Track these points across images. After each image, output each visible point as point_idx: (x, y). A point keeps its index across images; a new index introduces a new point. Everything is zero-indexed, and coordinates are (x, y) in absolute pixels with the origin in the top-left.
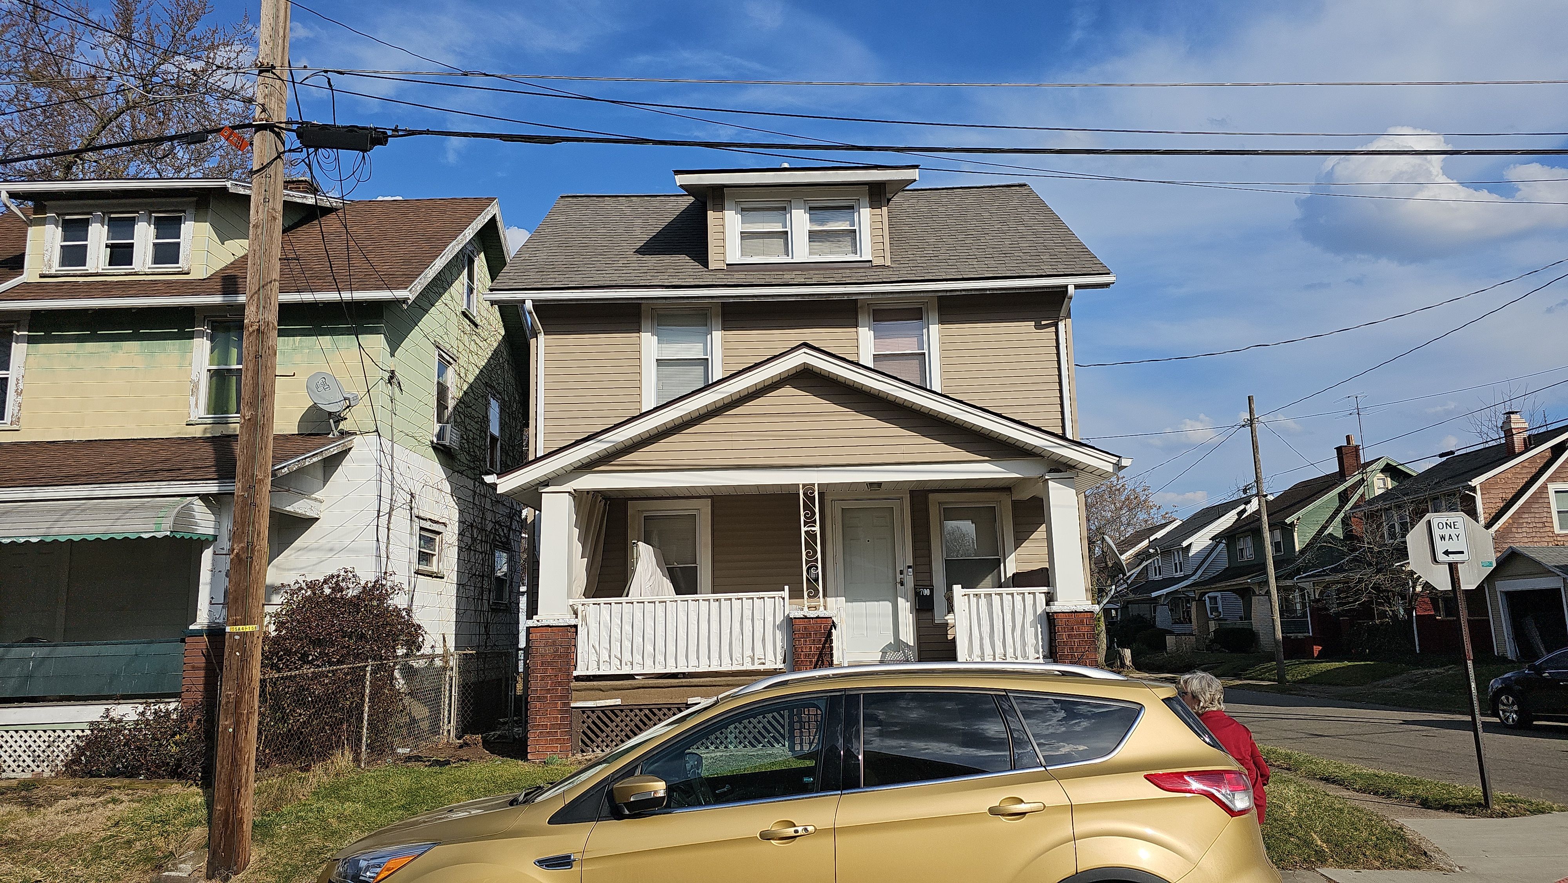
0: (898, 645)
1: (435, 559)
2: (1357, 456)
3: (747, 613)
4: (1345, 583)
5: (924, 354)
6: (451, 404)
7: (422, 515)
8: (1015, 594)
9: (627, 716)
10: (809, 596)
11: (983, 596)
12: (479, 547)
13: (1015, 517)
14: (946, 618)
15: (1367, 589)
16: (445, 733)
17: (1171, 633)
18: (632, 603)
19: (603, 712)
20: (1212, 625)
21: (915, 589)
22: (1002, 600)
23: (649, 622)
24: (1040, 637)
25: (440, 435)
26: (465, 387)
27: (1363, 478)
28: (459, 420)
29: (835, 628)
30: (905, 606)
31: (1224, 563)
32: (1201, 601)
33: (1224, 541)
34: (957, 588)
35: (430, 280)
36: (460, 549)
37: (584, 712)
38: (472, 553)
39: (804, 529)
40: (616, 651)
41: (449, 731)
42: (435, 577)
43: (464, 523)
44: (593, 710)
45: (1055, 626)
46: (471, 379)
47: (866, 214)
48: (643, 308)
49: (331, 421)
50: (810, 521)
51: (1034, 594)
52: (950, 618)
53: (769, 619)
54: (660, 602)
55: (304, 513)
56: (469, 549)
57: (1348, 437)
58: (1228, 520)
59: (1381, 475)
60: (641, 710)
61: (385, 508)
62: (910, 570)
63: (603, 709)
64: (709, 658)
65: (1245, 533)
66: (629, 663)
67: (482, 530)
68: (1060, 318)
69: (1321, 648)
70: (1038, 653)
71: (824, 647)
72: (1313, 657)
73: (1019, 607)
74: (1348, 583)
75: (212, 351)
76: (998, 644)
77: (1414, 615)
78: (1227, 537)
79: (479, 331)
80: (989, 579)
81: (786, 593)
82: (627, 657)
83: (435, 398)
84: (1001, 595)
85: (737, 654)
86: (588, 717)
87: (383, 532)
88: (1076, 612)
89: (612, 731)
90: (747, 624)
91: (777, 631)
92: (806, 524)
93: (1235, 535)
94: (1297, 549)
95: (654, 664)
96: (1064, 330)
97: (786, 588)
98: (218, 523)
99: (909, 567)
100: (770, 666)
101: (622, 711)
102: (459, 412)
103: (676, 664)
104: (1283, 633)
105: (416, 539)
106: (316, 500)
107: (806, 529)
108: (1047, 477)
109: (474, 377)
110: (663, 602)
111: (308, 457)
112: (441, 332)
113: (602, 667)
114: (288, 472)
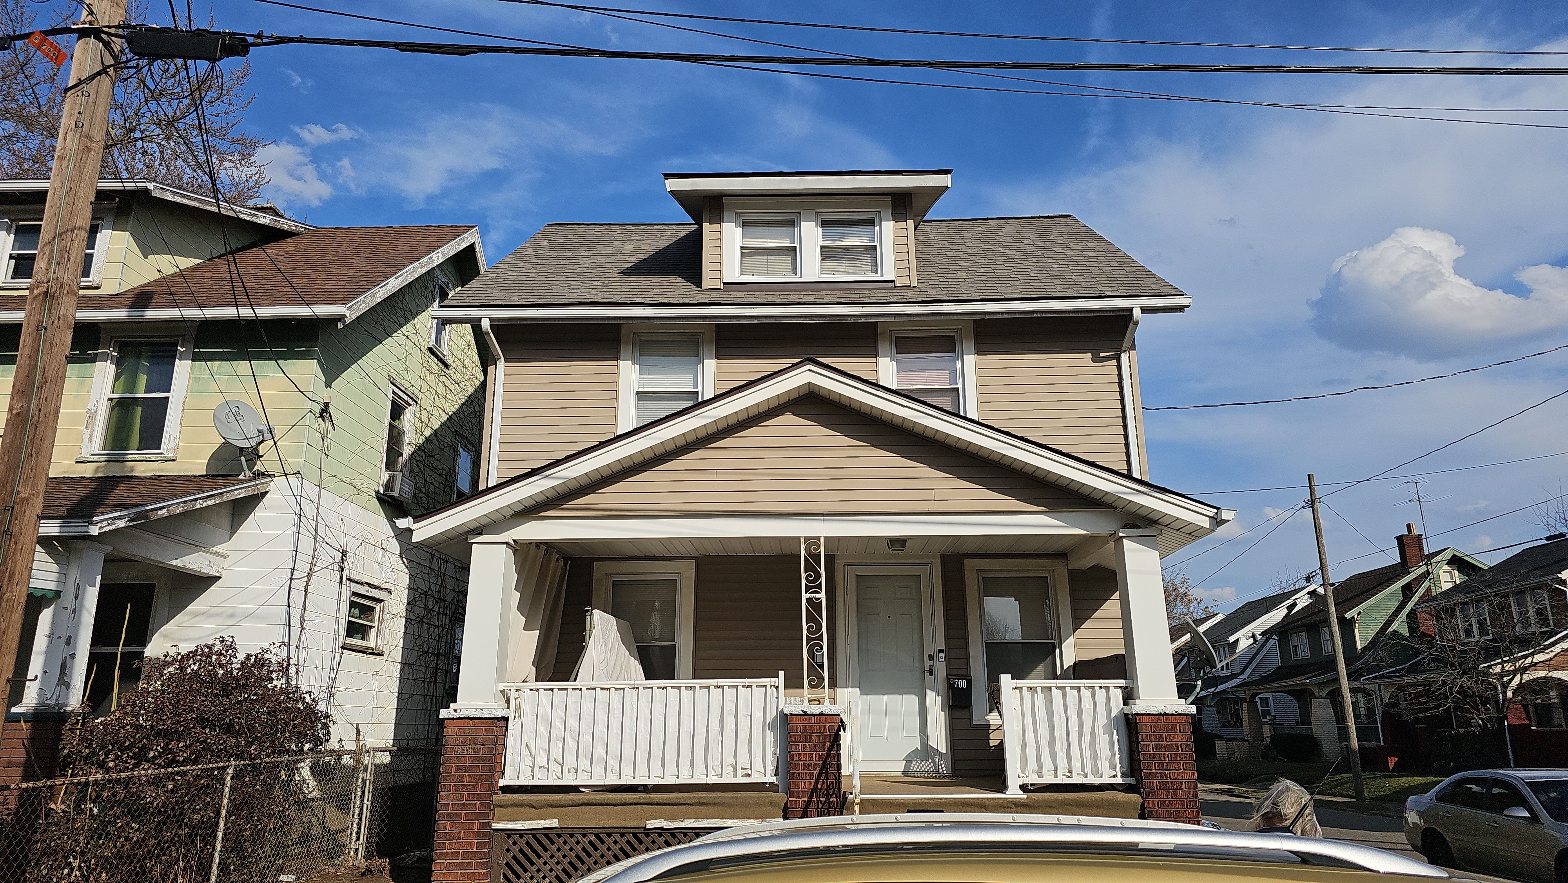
0: (926, 751)
1: (373, 632)
2: (1421, 547)
3: (730, 706)
4: (1425, 686)
5: (957, 390)
6: (407, 451)
7: (353, 576)
8: (1082, 689)
9: (565, 843)
10: (811, 686)
11: (1039, 689)
12: (434, 621)
13: (1072, 591)
14: (988, 718)
15: (1451, 694)
16: (352, 853)
17: (1220, 738)
18: (581, 690)
19: (534, 836)
20: (1267, 731)
21: (948, 679)
22: (1064, 695)
23: (601, 716)
24: (1117, 747)
25: (389, 486)
26: (428, 433)
27: (1428, 571)
28: (416, 470)
29: (844, 730)
30: (934, 701)
31: (1276, 662)
32: (1252, 701)
33: (1274, 637)
34: (1005, 679)
35: (379, 300)
36: (408, 621)
37: (509, 836)
38: (425, 626)
39: (805, 596)
40: (556, 753)
41: (356, 850)
42: (370, 653)
43: (416, 590)
44: (521, 833)
45: (1137, 733)
46: (436, 425)
47: (888, 228)
48: (624, 331)
49: (243, 458)
50: (813, 586)
51: (1107, 688)
52: (993, 719)
53: (758, 715)
54: (616, 689)
55: (198, 569)
56: (421, 621)
57: (1409, 526)
58: (1275, 617)
59: (1447, 568)
60: (584, 835)
61: (303, 567)
62: (942, 655)
63: (534, 833)
64: (678, 766)
65: (1298, 629)
66: (573, 771)
67: (440, 600)
68: (1123, 349)
69: (1396, 759)
70: (1114, 769)
71: (828, 755)
72: (1387, 769)
73: (1087, 706)
74: (1430, 686)
75: (117, 377)
76: (1061, 756)
77: (1506, 724)
78: (1279, 633)
79: (451, 372)
80: (1040, 669)
81: (780, 680)
82: (570, 761)
83: (385, 441)
84: (1063, 688)
85: (714, 762)
86: (515, 843)
87: (297, 597)
88: (1165, 714)
89: (545, 863)
90: (729, 721)
91: (768, 732)
92: (808, 589)
93: (1287, 631)
94: (1359, 647)
95: (606, 773)
96: (1128, 364)
97: (781, 673)
98: (63, 575)
99: (941, 651)
100: (756, 778)
101: (559, 836)
102: (417, 461)
103: (635, 775)
104: (1358, 740)
105: (345, 607)
106: (217, 554)
107: (808, 595)
108: (1121, 534)
109: (439, 423)
110: (620, 689)
111: (200, 499)
112: (399, 367)
113: (538, 775)
114: (166, 514)
